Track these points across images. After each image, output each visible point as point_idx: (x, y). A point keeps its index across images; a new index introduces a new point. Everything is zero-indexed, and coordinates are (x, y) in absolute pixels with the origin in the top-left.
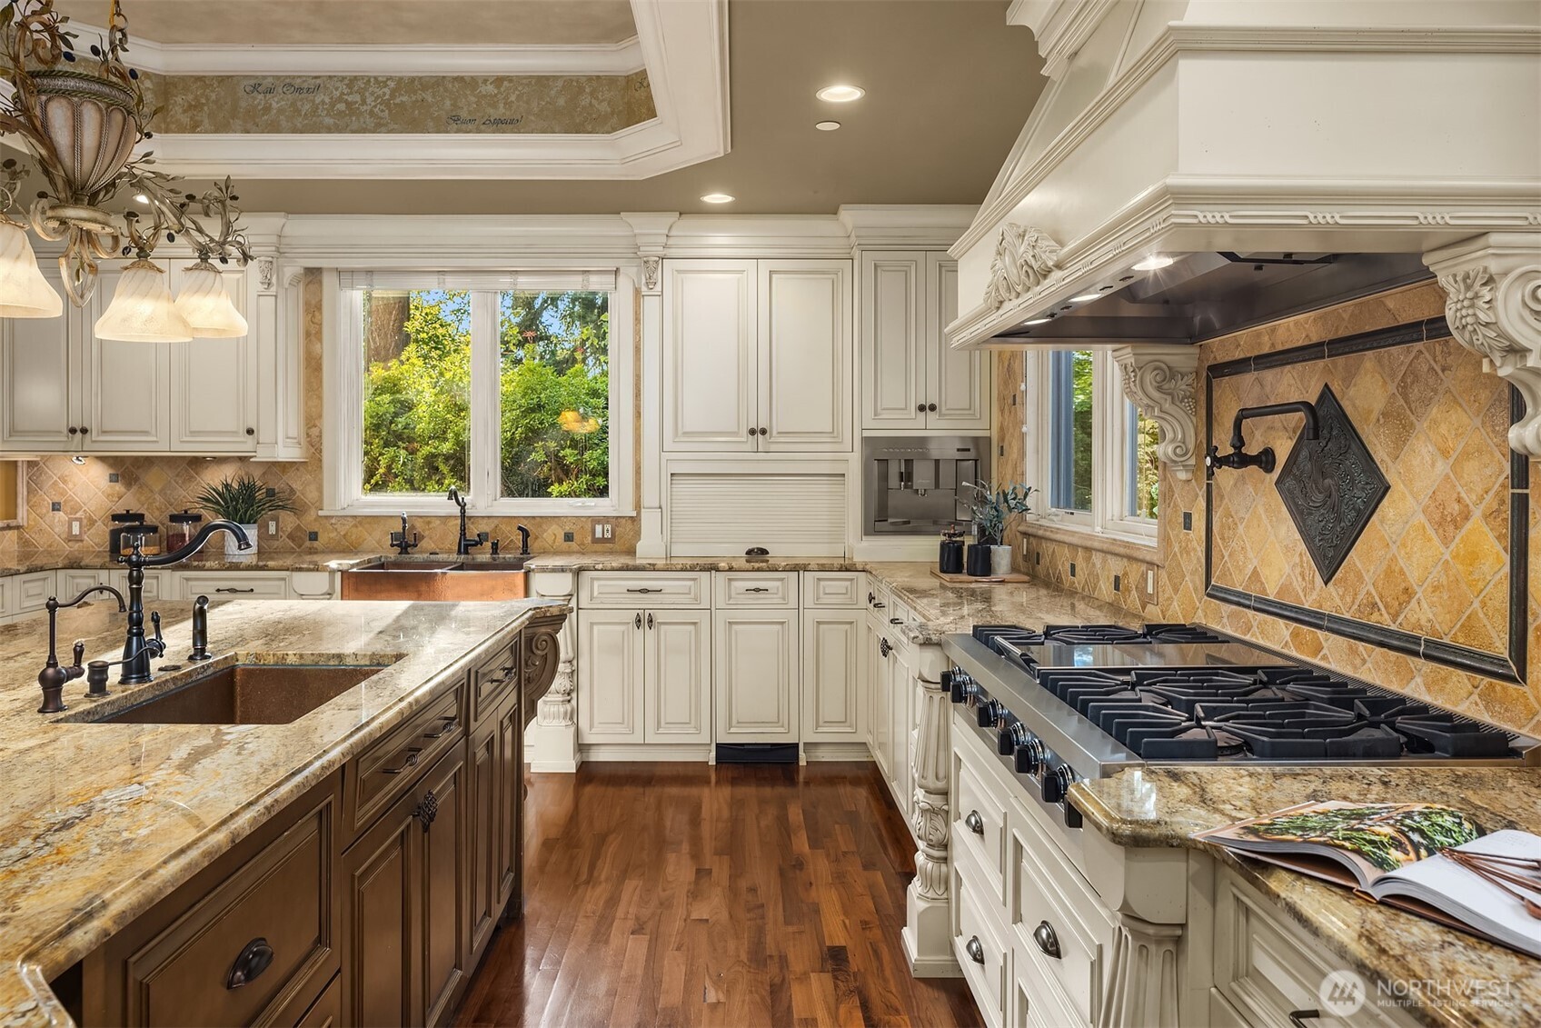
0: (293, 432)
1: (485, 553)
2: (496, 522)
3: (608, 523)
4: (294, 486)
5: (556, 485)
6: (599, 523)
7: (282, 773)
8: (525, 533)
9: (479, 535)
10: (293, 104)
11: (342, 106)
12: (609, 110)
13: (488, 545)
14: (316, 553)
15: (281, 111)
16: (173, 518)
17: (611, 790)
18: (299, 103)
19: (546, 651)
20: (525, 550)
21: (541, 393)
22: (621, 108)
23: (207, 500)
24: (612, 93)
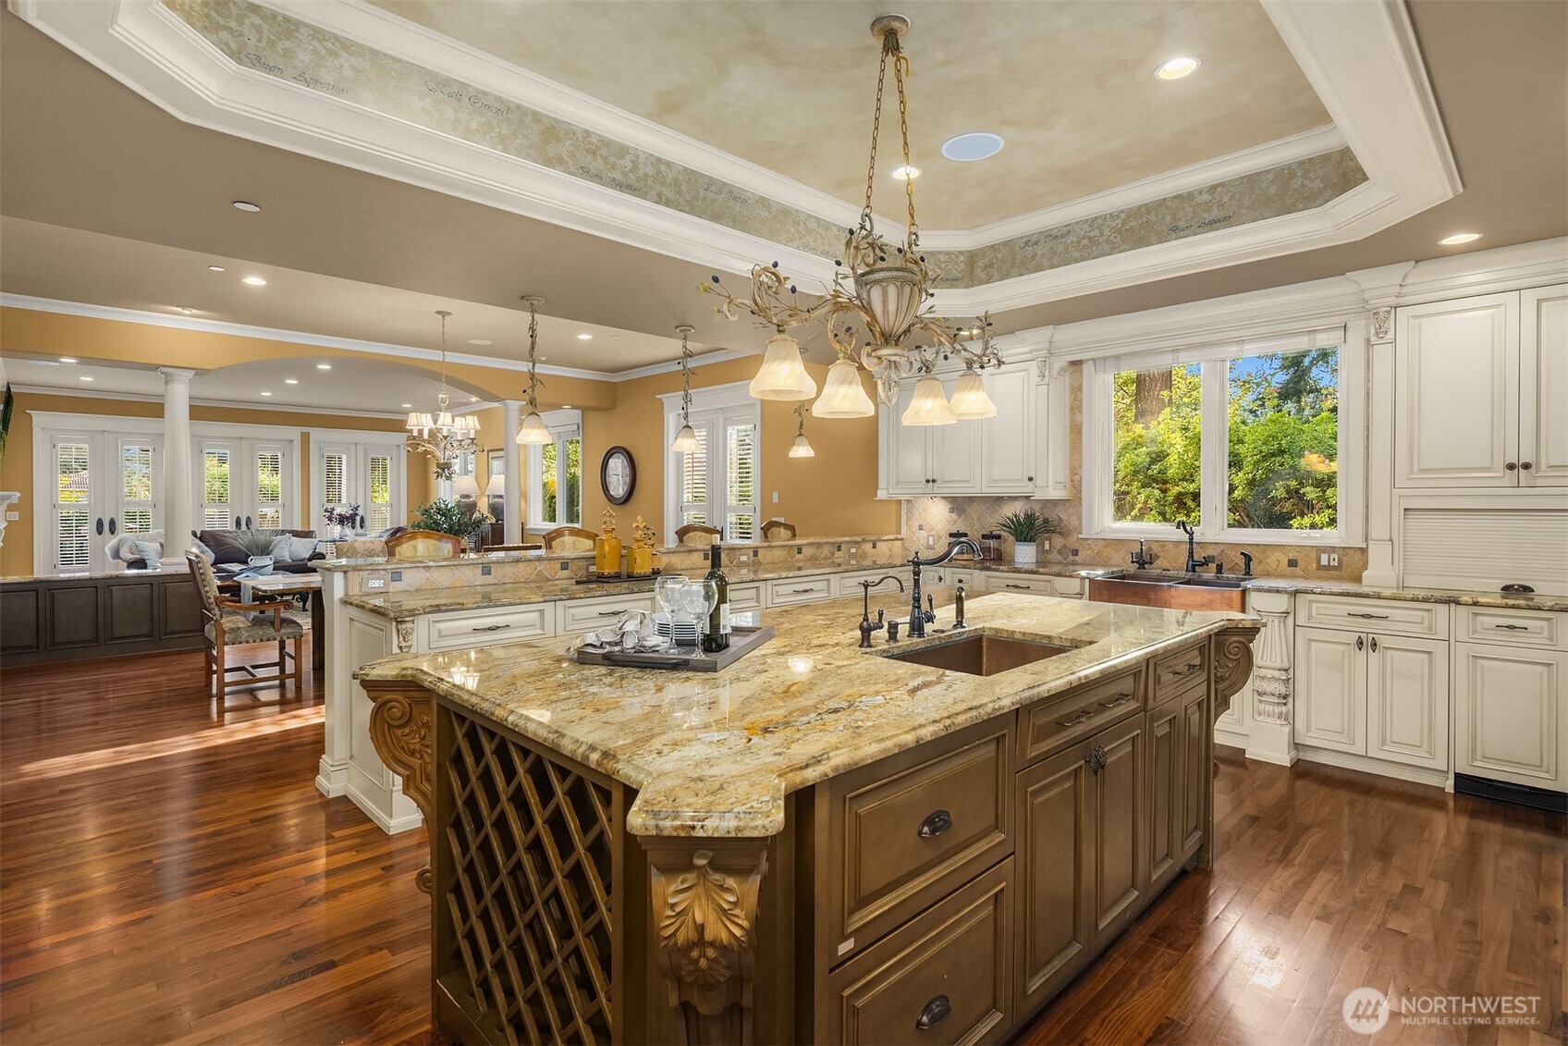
0: (1061, 479)
1: (1211, 572)
2: (1222, 547)
3: (1334, 552)
4: (1062, 517)
5: (1299, 518)
6: (1324, 552)
7: (965, 706)
8: (1248, 559)
9: (1204, 558)
10: (1052, 248)
11: (1086, 242)
12: (1321, 185)
13: (1213, 566)
14: (1077, 564)
15: (1043, 255)
16: (984, 537)
17: (1323, 790)
18: (1055, 247)
19: (1238, 656)
20: (1248, 572)
21: (1282, 440)
22: (1335, 180)
23: (1005, 526)
24: (1326, 169)
